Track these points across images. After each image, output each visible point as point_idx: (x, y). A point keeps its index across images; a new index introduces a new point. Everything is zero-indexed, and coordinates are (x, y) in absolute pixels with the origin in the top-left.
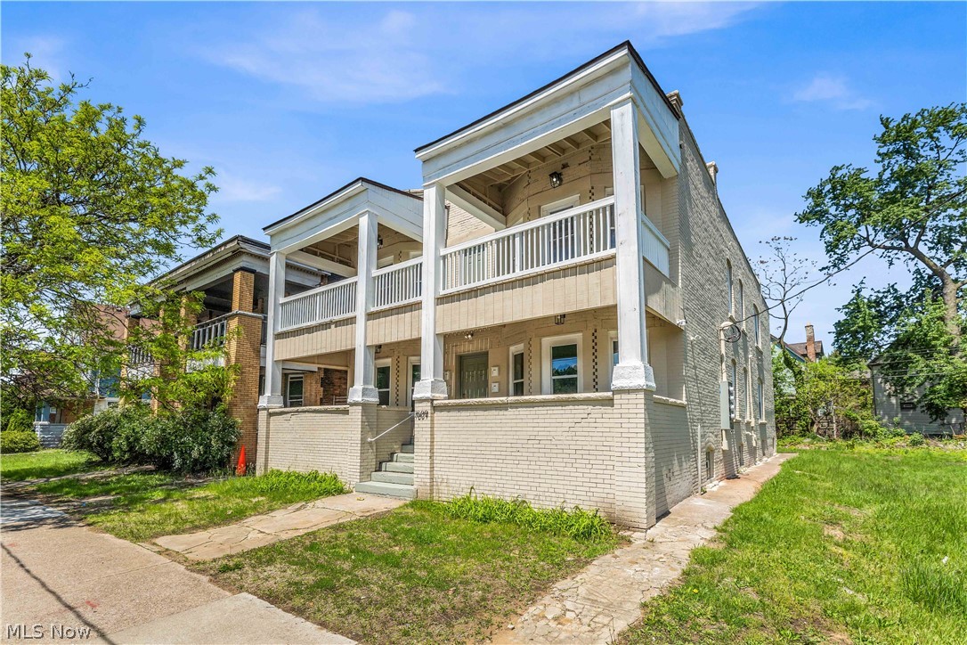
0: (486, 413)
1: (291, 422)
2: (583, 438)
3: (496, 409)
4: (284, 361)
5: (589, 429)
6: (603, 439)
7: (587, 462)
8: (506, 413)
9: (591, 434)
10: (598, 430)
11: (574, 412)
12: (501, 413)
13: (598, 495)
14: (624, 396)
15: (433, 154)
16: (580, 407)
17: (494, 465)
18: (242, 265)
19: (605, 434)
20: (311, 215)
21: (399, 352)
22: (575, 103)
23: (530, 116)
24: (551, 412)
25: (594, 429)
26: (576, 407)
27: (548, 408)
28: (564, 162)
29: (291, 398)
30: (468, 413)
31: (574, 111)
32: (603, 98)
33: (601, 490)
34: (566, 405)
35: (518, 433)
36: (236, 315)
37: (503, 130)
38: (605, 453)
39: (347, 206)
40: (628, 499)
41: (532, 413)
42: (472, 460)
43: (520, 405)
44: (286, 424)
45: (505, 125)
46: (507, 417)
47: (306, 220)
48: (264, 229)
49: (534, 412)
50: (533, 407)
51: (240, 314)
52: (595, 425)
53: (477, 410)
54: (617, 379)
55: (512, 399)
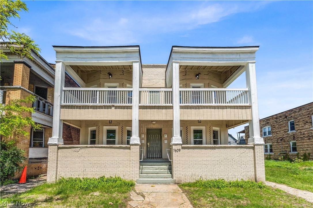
0: (206, 150)
1: (79, 153)
2: (243, 158)
3: (211, 149)
4: (64, 120)
5: (245, 156)
6: (250, 158)
7: (245, 165)
8: (215, 150)
9: (246, 157)
10: (248, 156)
11: (240, 150)
12: (213, 150)
13: (249, 175)
14: (258, 146)
15: (180, 51)
16: (242, 149)
17: (210, 168)
18: (24, 60)
19: (250, 157)
20: (96, 51)
21: (123, 124)
22: (238, 57)
23: (223, 54)
24: (232, 150)
25: (247, 156)
26: (241, 149)
27: (231, 149)
28: (199, 72)
29: (34, 140)
30: (198, 150)
31: (238, 59)
32: (247, 59)
33: (250, 174)
34: (237, 148)
35: (220, 157)
36: (20, 89)
37: (211, 54)
38: (250, 163)
39: (125, 55)
40: (260, 175)
41: (225, 150)
42: (200, 167)
43: (220, 148)
44: (76, 153)
45: (212, 53)
46: (215, 152)
47: (87, 52)
48: (54, 46)
49: (226, 150)
50: (226, 149)
51: (22, 89)
52: (247, 154)
53: (202, 149)
54: (256, 141)
55: (213, 146)
